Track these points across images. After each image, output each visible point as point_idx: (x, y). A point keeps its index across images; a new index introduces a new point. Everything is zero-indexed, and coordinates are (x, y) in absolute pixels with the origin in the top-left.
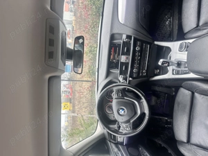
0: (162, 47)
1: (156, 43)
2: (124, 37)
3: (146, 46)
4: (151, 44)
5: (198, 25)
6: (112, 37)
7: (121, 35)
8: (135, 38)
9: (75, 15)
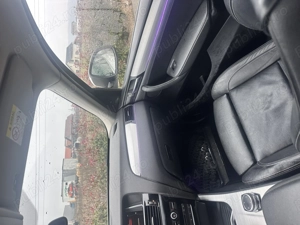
0: (214, 203)
1: (201, 197)
2: (146, 197)
3: (186, 207)
4: (194, 202)
5: (255, 161)
6: (126, 201)
7: (140, 195)
8: (164, 198)
9: (79, 161)
